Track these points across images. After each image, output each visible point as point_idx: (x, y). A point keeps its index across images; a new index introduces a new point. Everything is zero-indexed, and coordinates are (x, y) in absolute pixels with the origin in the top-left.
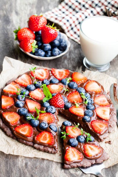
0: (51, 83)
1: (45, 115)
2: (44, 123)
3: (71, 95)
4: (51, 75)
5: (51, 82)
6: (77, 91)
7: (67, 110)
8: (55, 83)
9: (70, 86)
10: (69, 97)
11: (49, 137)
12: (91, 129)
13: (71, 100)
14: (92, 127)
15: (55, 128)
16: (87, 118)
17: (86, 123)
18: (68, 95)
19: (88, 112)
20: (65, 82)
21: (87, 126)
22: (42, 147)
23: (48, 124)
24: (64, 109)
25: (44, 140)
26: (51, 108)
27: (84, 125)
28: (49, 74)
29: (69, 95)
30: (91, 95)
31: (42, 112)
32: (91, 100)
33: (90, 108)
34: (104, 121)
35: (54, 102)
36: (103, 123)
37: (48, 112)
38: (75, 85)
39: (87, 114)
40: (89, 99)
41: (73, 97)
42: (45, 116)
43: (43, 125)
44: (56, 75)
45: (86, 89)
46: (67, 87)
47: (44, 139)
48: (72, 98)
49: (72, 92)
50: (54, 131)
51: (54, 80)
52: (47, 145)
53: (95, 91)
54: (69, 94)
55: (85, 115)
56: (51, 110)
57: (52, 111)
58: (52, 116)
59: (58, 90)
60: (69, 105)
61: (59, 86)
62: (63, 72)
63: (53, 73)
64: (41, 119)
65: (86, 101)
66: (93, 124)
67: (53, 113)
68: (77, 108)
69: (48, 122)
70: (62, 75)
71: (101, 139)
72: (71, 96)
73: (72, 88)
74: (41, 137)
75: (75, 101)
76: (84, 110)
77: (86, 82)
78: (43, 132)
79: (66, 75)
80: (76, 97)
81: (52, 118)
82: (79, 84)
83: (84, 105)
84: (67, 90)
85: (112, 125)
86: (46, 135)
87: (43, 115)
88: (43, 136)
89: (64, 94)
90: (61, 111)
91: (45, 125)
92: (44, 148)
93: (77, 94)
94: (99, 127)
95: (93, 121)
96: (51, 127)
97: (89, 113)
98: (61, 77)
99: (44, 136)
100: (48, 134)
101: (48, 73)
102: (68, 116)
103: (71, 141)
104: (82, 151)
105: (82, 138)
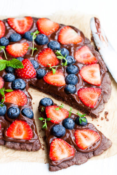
0: (11, 41)
1: (12, 95)
2: (13, 108)
3: (42, 56)
4: (8, 28)
5: (11, 40)
6: (49, 49)
7: (41, 81)
8: (17, 41)
9: (39, 42)
10: (40, 58)
11: (24, 129)
12: (79, 102)
13: (43, 63)
14: (80, 98)
15: (30, 112)
16: (71, 87)
17: (72, 95)
18: (37, 56)
19: (71, 78)
20: (29, 37)
21: (74, 100)
22: (17, 146)
23: (20, 107)
24: (36, 79)
25: (18, 135)
26: (19, 83)
28: (6, 27)
29: (39, 56)
30: (69, 50)
31: (7, 91)
32: (70, 59)
33: (72, 72)
34: (94, 87)
35: (22, 73)
36: (94, 91)
37: (15, 89)
38: (45, 39)
39: (70, 81)
40: (68, 57)
41: (45, 58)
42: (12, 97)
43: (13, 111)
44: (16, 28)
45: (61, 42)
46: (34, 43)
47: (18, 133)
48: (44, 59)
49: (43, 50)
50: (29, 118)
51: (14, 36)
52: (24, 141)
53: (73, 41)
54: (39, 54)
55: (67, 83)
56: (19, 86)
57: (21, 86)
58: (22, 94)
59: (22, 51)
60: (42, 72)
61: (23, 45)
62: (23, 21)
63: (11, 24)
64: (8, 101)
65: (64, 61)
66: (82, 95)
67: (23, 89)
68: (55, 74)
69: (19, 104)
70: (23, 25)
71: (96, 115)
72: (43, 57)
73: (42, 45)
74: (13, 130)
75: (50, 63)
76: (64, 76)
77: (58, 30)
78: (15, 122)
79: (29, 25)
80: (49, 57)
81: (23, 97)
82: (49, 34)
83: (62, 67)
84: (36, 49)
85: (106, 91)
86: (19, 126)
87: (10, 94)
88: (16, 128)
89: (32, 55)
90: (33, 83)
91: (15, 112)
92: (20, 146)
93: (50, 53)
94: (90, 98)
95: (79, 91)
96: (25, 113)
97: (72, 80)
98: (22, 29)
99: (17, 128)
100: (23, 124)
101: (4, 27)
102: (43, 88)
103: (56, 129)
104: (72, 142)
105: (70, 122)
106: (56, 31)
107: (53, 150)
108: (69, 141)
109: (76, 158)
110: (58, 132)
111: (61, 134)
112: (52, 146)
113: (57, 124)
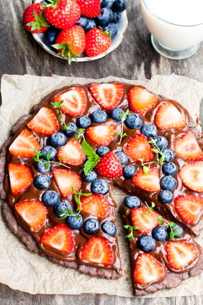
0: (94, 122)
1: (91, 201)
2: (92, 222)
3: (133, 145)
4: (91, 99)
5: (94, 120)
6: (143, 135)
7: (129, 181)
8: (101, 121)
9: (129, 125)
10: (130, 148)
11: (104, 251)
12: (175, 215)
13: (133, 156)
14: (177, 210)
15: (112, 228)
16: (166, 195)
17: (167, 206)
18: (126, 145)
19: (167, 182)
20: (118, 117)
21: (169, 211)
22: (93, 271)
23: (100, 220)
24: (123, 178)
25: (95, 258)
26: (100, 186)
27: (162, 209)
28: (88, 99)
29: (129, 144)
30: (168, 139)
31: (85, 195)
32: (169, 154)
33: (170, 172)
34: (197, 195)
35: (104, 170)
36: (196, 201)
37: (95, 194)
38: (138, 121)
39: (166, 185)
40: (165, 151)
41: (136, 149)
42: (90, 204)
43: (90, 226)
44: (100, 100)
45: (158, 126)
46: (123, 125)
47: (96, 255)
48: (134, 150)
49: (134, 137)
50: (110, 235)
51: (98, 115)
52: (103, 265)
53: (175, 126)
54: (128, 143)
55: (163, 188)
56: (100, 189)
57: (102, 190)
58: (103, 200)
59: (108, 138)
60: (131, 170)
61: (109, 128)
62: (111, 90)
63: (94, 95)
64: (85, 210)
65: (160, 156)
66: (179, 205)
67: (105, 194)
68: (147, 174)
69: (99, 215)
70: (111, 97)
71: (195, 234)
72: (133, 147)
73: (133, 129)
74: (89, 251)
75: (141, 157)
76: (160, 177)
77: (156, 106)
78: (92, 240)
79: (118, 97)
80: (141, 148)
81: (104, 206)
82: (143, 113)
83: (158, 165)
84: (125, 134)
86: (97, 245)
87: (88, 200)
88: (93, 248)
89: (120, 143)
90: (118, 183)
91: (92, 226)
92: (97, 271)
93: (143, 142)
94: (190, 211)
95: (177, 199)
96: (106, 229)
97: (168, 184)
98: (109, 101)
99: (95, 249)
100: (102, 242)
101: (85, 98)
103: (144, 242)
104: (164, 259)
105: (161, 233)
106: (153, 109)
107: (139, 270)
108: (159, 257)
109: (167, 280)
110: (146, 246)
111: (150, 249)
112: (138, 264)
113: (145, 235)
